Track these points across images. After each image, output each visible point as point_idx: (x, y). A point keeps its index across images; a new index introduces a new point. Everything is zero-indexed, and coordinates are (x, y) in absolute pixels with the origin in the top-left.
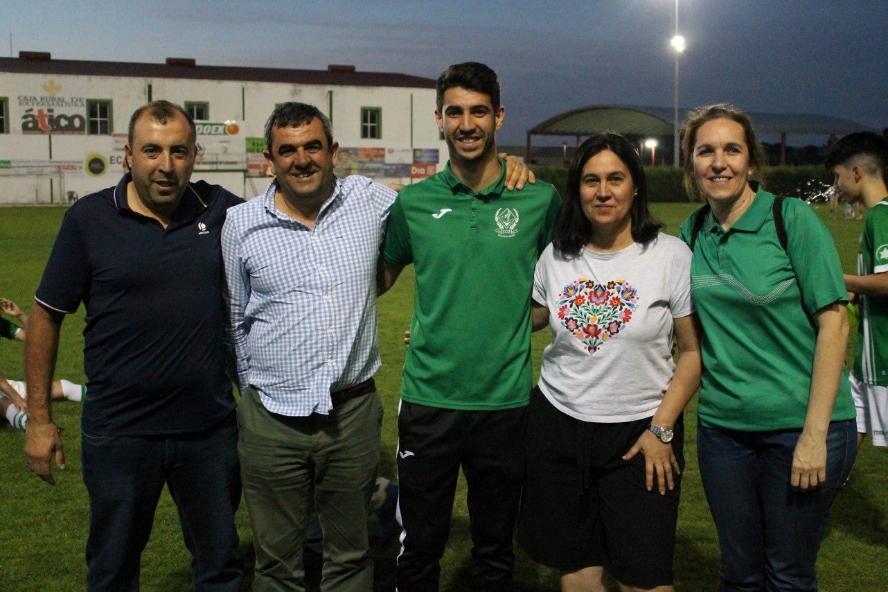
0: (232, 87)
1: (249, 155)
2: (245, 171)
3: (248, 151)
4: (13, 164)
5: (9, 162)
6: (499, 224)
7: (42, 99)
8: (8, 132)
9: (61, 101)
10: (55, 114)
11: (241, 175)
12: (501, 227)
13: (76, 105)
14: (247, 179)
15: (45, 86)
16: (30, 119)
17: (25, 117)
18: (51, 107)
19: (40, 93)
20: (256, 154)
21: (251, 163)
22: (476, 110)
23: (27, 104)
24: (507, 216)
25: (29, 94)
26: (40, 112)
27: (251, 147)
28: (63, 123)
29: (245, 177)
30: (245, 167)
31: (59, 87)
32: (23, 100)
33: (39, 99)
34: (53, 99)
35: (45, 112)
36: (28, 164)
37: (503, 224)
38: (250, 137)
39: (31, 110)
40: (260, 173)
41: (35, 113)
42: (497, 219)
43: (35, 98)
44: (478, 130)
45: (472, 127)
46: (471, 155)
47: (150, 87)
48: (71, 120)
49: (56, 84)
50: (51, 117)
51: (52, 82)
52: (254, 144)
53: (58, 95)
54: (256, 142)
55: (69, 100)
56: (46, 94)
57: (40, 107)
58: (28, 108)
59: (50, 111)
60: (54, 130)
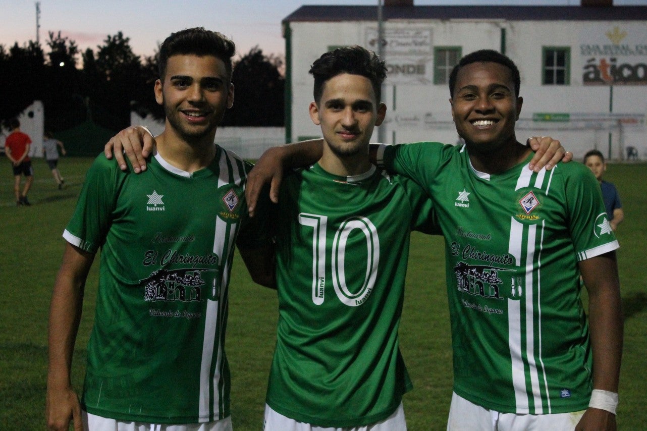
4: (572, 117)
5: (567, 115)
7: (605, 47)
8: (568, 83)
9: (625, 50)
10: (619, 64)
13: (641, 53)
16: (592, 69)
17: (587, 67)
18: (614, 56)
19: (603, 42)
23: (589, 53)
25: (591, 42)
26: (603, 61)
28: (626, 73)
31: (624, 35)
32: (586, 49)
33: (602, 48)
34: (617, 47)
35: (608, 62)
36: (587, 118)
39: (593, 60)
41: (597, 63)
43: (598, 47)
48: (634, 69)
49: (620, 31)
50: (613, 67)
51: (616, 30)
53: (622, 43)
55: (633, 48)
56: (610, 43)
57: (603, 57)
58: (589, 57)
59: (613, 60)
60: (615, 81)
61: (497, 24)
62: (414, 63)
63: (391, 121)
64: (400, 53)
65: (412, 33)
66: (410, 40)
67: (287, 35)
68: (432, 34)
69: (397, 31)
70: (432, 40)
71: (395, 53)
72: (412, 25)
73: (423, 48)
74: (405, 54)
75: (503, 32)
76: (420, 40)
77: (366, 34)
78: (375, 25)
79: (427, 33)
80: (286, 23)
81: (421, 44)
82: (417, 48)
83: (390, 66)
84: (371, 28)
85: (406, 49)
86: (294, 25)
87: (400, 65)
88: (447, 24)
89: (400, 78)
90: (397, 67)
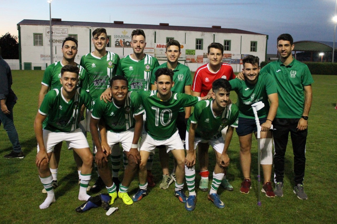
0: (182, 33)
1: (187, 55)
2: (185, 61)
3: (186, 54)
6: (291, 74)
8: (111, 47)
9: (127, 37)
10: (125, 41)
11: (184, 62)
12: (292, 75)
14: (186, 63)
15: (123, 32)
16: (118, 42)
17: (116, 42)
18: (124, 39)
19: (121, 34)
20: (189, 55)
21: (187, 58)
22: (286, 45)
24: (293, 72)
26: (121, 40)
27: (187, 53)
28: (128, 44)
29: (185, 63)
30: (185, 59)
31: (127, 32)
32: (116, 36)
33: (120, 36)
34: (125, 36)
35: (122, 40)
37: (292, 74)
38: (187, 49)
39: (118, 40)
40: (190, 61)
41: (119, 41)
42: (291, 73)
43: (119, 36)
44: (286, 50)
45: (285, 49)
46: (284, 56)
47: (155, 32)
50: (124, 42)
51: (125, 31)
52: (188, 52)
53: (127, 35)
54: (189, 51)
56: (123, 35)
57: (121, 39)
58: (117, 39)
59: (124, 40)
60: (125, 46)
61: (88, 28)
62: (62, 39)
63: (55, 57)
64: (57, 36)
65: (61, 30)
66: (61, 32)
67: (19, 29)
68: (68, 30)
69: (56, 29)
70: (68, 32)
71: (56, 36)
72: (61, 27)
73: (65, 34)
75: (90, 30)
76: (64, 32)
77: (46, 30)
78: (49, 27)
79: (66, 30)
80: (18, 25)
81: (64, 33)
82: (63, 34)
83: (54, 40)
84: (48, 28)
85: (59, 35)
86: (21, 26)
87: (58, 40)
88: (73, 27)
89: (58, 44)
90: (57, 40)
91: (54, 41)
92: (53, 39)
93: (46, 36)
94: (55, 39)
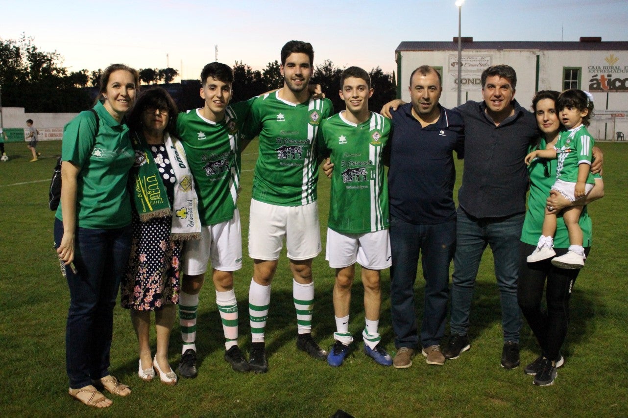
7: (604, 68)
9: (618, 68)
10: (613, 78)
15: (607, 59)
16: (595, 82)
17: (592, 81)
18: (610, 74)
19: (603, 64)
23: (594, 71)
25: (596, 65)
26: (602, 77)
28: (618, 84)
31: (617, 59)
32: (592, 69)
33: (602, 68)
34: (612, 68)
35: (606, 77)
39: (596, 76)
41: (599, 77)
43: (599, 67)
48: (623, 82)
49: (615, 57)
50: (610, 80)
51: (612, 57)
53: (615, 65)
55: (623, 68)
56: (607, 65)
57: (602, 74)
58: (594, 74)
59: (609, 76)
60: (610, 89)
61: (534, 53)
64: (471, 71)
65: (479, 58)
66: (477, 63)
67: (399, 61)
68: (491, 59)
69: (469, 57)
71: (468, 71)
72: (479, 53)
74: (474, 71)
75: (538, 57)
76: (485, 63)
77: (449, 59)
78: (456, 53)
79: (488, 58)
80: (398, 52)
81: (485, 65)
83: (464, 79)
84: (453, 55)
85: (474, 68)
86: (402, 53)
87: (471, 79)
88: (502, 52)
89: (471, 86)
90: (469, 80)
91: (464, 81)
92: (462, 77)
93: (449, 71)
94: (467, 77)
